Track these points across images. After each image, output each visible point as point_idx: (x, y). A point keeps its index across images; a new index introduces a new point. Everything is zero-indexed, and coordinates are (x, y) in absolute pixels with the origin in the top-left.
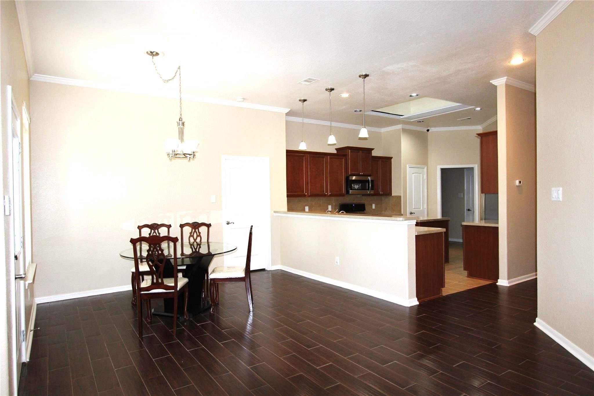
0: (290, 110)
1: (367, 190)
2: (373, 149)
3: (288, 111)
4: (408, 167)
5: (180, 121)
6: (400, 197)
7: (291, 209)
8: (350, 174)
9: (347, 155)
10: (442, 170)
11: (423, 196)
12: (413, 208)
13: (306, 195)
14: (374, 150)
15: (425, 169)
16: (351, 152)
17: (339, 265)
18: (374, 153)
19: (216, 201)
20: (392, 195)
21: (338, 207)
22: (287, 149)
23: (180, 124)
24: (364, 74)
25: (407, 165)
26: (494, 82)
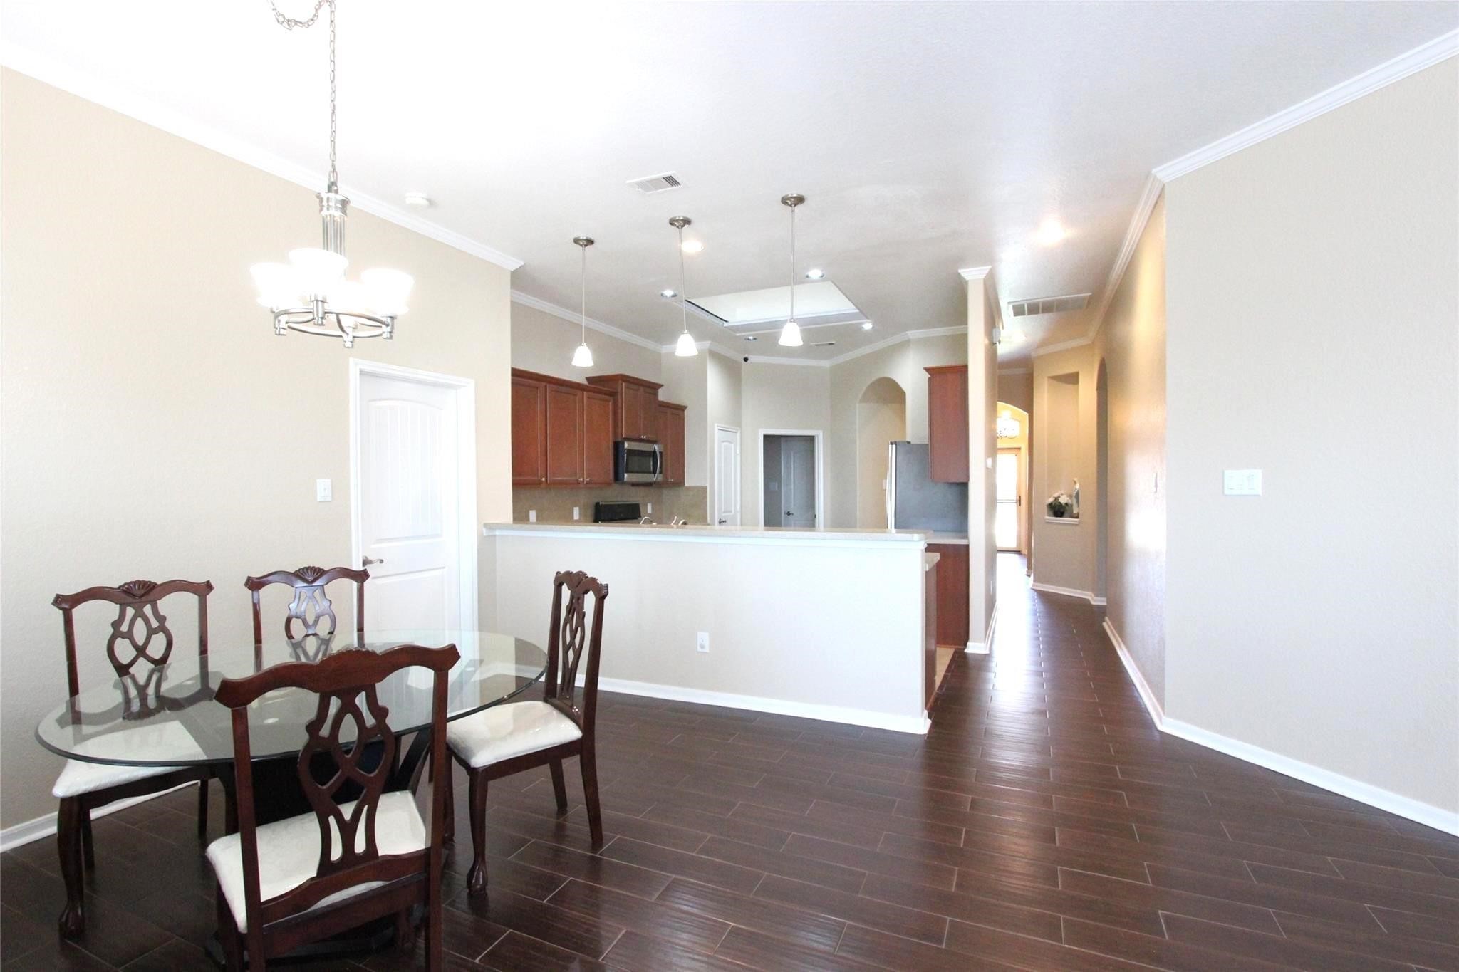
0: (523, 264)
1: (649, 472)
2: (661, 386)
3: (518, 266)
4: (716, 428)
5: (330, 190)
6: (705, 489)
7: (520, 516)
8: (624, 436)
9: (619, 394)
10: (766, 437)
11: (736, 491)
12: (723, 510)
13: (541, 482)
14: (663, 387)
15: (739, 434)
16: (627, 388)
17: (708, 651)
18: (662, 396)
19: (332, 497)
20: (686, 485)
21: (590, 512)
22: (514, 367)
23: (332, 204)
24: (795, 195)
25: (716, 425)
26: (966, 273)
